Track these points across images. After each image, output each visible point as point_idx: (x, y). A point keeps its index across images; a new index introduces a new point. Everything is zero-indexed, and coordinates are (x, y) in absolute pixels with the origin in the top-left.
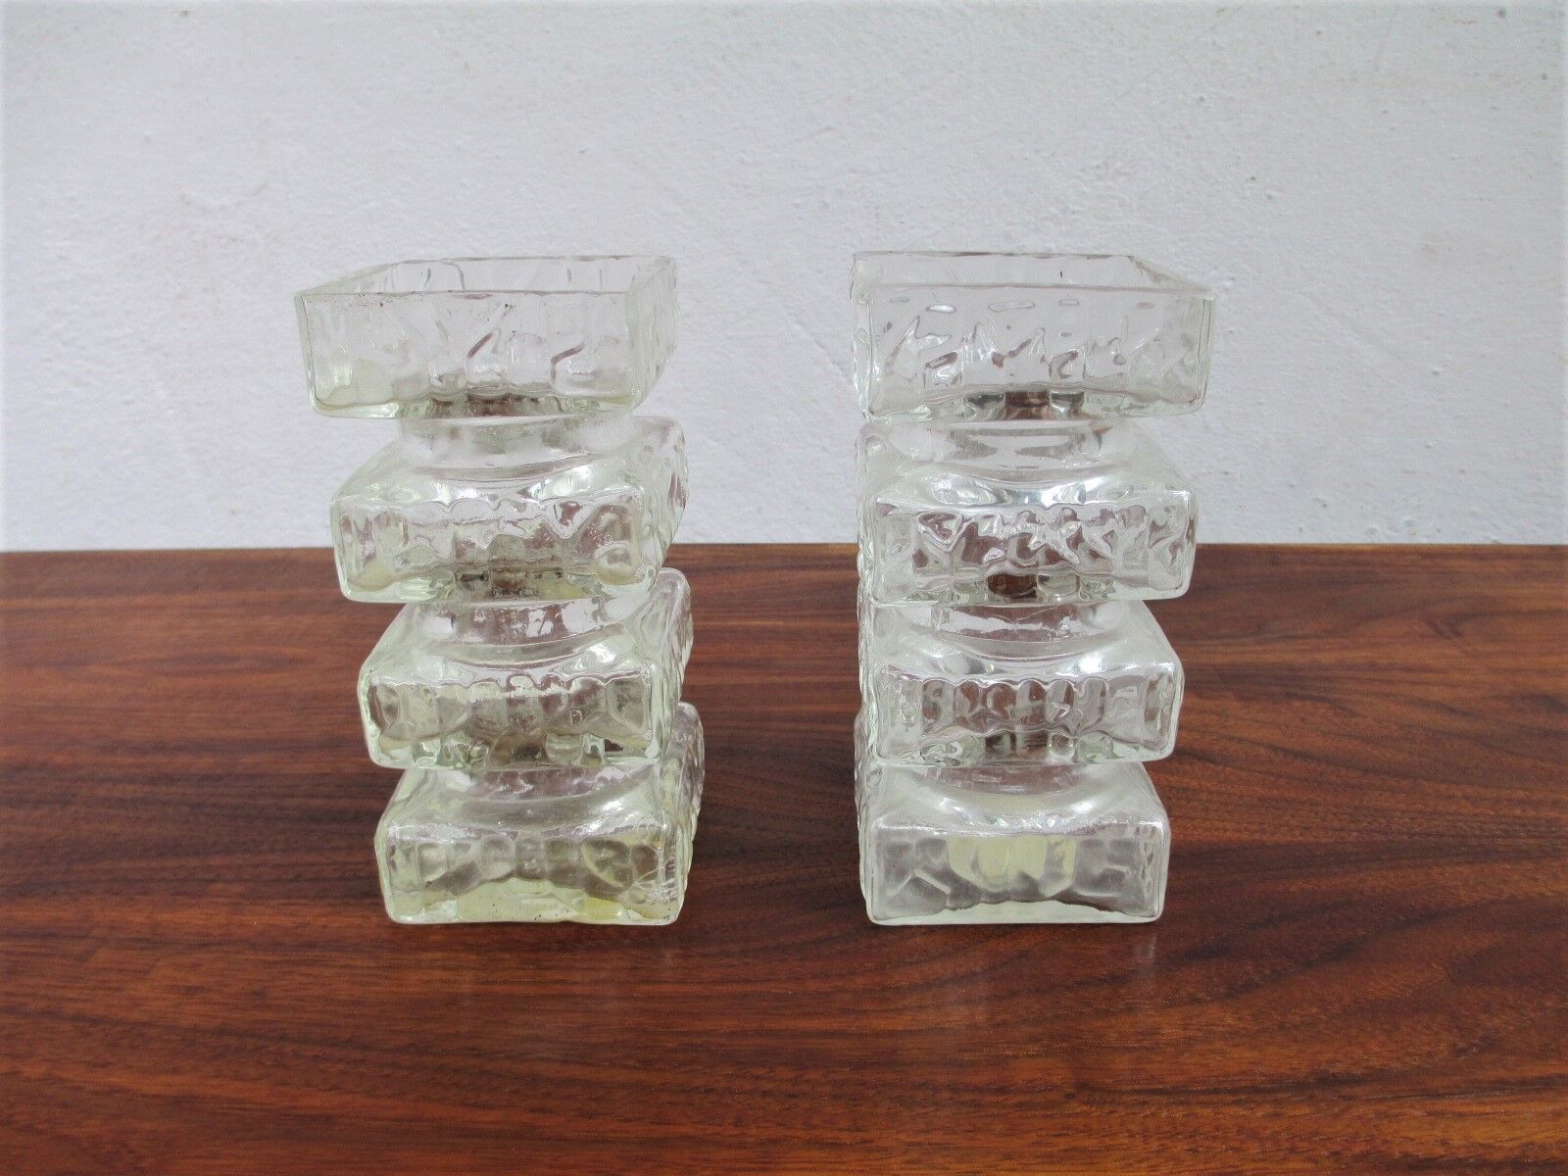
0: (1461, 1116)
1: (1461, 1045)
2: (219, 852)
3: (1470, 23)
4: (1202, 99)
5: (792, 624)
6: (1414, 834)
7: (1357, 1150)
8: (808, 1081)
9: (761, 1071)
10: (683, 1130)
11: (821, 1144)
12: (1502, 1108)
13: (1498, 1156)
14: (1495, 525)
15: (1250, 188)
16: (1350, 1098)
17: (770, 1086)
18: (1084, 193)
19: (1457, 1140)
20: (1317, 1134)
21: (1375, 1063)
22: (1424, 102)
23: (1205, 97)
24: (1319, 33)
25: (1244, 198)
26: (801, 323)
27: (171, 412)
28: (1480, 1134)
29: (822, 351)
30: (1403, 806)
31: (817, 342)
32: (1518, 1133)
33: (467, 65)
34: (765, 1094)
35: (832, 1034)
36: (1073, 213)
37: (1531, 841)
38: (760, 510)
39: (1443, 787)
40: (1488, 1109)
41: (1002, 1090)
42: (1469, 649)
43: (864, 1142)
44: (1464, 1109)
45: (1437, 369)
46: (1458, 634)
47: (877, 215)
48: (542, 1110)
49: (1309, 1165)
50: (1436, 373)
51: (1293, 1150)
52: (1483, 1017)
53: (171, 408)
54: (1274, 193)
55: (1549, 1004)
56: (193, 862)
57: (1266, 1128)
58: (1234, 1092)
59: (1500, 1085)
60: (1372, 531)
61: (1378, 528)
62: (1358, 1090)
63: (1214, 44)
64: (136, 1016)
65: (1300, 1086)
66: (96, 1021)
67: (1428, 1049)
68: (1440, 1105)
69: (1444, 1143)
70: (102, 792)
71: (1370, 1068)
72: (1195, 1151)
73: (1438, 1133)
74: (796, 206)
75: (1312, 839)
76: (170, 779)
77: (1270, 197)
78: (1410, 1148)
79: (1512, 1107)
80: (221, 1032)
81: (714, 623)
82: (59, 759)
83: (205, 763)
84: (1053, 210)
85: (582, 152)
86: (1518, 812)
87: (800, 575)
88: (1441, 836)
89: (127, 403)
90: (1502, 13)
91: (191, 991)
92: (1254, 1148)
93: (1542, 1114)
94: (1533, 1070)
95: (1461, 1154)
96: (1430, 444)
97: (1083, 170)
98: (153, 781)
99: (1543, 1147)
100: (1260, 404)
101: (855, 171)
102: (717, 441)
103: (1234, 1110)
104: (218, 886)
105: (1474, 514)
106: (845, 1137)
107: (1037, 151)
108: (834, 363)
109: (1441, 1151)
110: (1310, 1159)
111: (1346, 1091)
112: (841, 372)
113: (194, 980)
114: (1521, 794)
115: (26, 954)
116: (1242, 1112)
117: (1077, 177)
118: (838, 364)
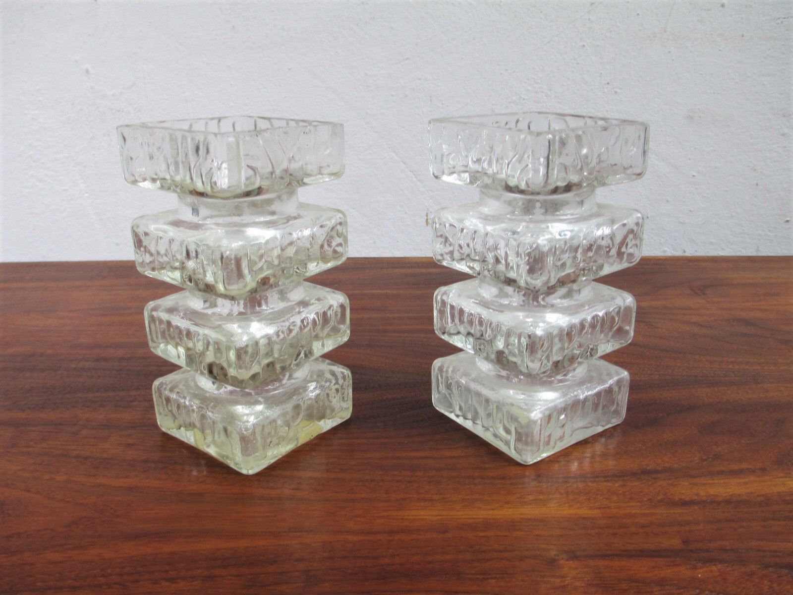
0: (705, 484)
1: (704, 458)
2: (134, 390)
3: (708, 10)
4: (584, 46)
5: (395, 292)
6: (684, 376)
7: (659, 498)
8: (417, 476)
9: (396, 473)
10: (363, 496)
11: (425, 500)
12: (722, 481)
13: (720, 499)
14: (722, 249)
15: (607, 88)
16: (655, 479)
17: (400, 478)
18: (528, 90)
19: (702, 493)
20: (642, 492)
21: (667, 465)
22: (687, 47)
23: (586, 45)
24: (638, 14)
25: (604, 93)
26: (394, 152)
27: (87, 195)
28: (712, 491)
29: (404, 165)
30: (679, 364)
31: (402, 161)
32: (729, 490)
33: (233, 27)
34: (397, 481)
35: (426, 458)
36: (524, 99)
37: (737, 378)
38: (375, 242)
39: (697, 357)
40: (716, 482)
41: (503, 478)
42: (709, 300)
43: (443, 498)
44: (705, 482)
45: (695, 174)
46: (704, 294)
47: (431, 100)
48: (298, 489)
49: (638, 504)
50: (694, 176)
51: (631, 498)
52: (715, 447)
53: (87, 193)
54: (618, 90)
55: (743, 441)
56: (122, 394)
57: (619, 490)
58: (605, 477)
59: (721, 473)
60: (665, 251)
61: (668, 250)
62: (659, 475)
63: (589, 19)
64: (105, 456)
65: (634, 474)
66: (86, 458)
67: (690, 459)
68: (695, 481)
69: (697, 494)
70: (73, 365)
71: (665, 467)
72: (589, 499)
73: (694, 491)
74: (392, 96)
75: (638, 378)
76: (105, 360)
77: (616, 92)
78: (683, 497)
79: (726, 481)
80: (146, 461)
81: (357, 292)
82: (50, 352)
83: (121, 353)
84: (514, 98)
85: (289, 69)
86: (731, 366)
87: (396, 271)
88: (696, 376)
89: (65, 190)
90: (723, 6)
91: (129, 445)
92: (615, 498)
93: (739, 483)
94: (735, 467)
95: (705, 498)
96: (692, 209)
97: (528, 79)
98: (97, 360)
99: (739, 495)
100: (612, 191)
101: (420, 79)
102: (354, 209)
103: (605, 484)
104: (136, 403)
105: (712, 243)
106: (435, 497)
107: (507, 70)
108: (410, 171)
109: (696, 498)
110: (639, 502)
111: (654, 476)
112: (413, 176)
113: (130, 441)
114: (732, 359)
115: (49, 432)
116: (609, 484)
117: (525, 82)
118: (412, 172)
